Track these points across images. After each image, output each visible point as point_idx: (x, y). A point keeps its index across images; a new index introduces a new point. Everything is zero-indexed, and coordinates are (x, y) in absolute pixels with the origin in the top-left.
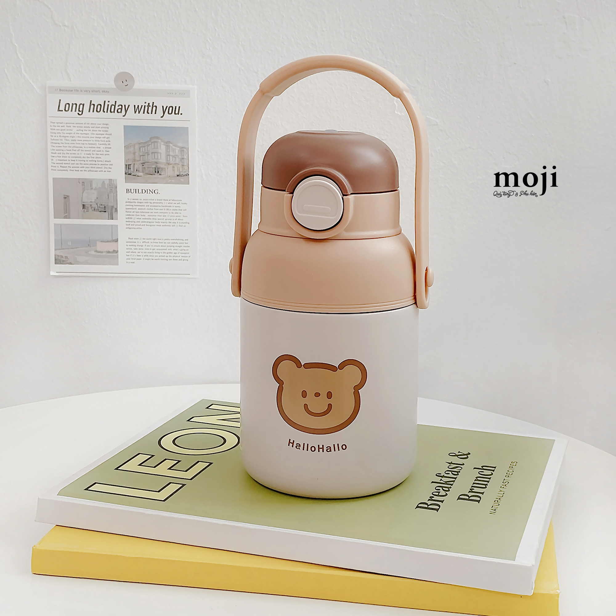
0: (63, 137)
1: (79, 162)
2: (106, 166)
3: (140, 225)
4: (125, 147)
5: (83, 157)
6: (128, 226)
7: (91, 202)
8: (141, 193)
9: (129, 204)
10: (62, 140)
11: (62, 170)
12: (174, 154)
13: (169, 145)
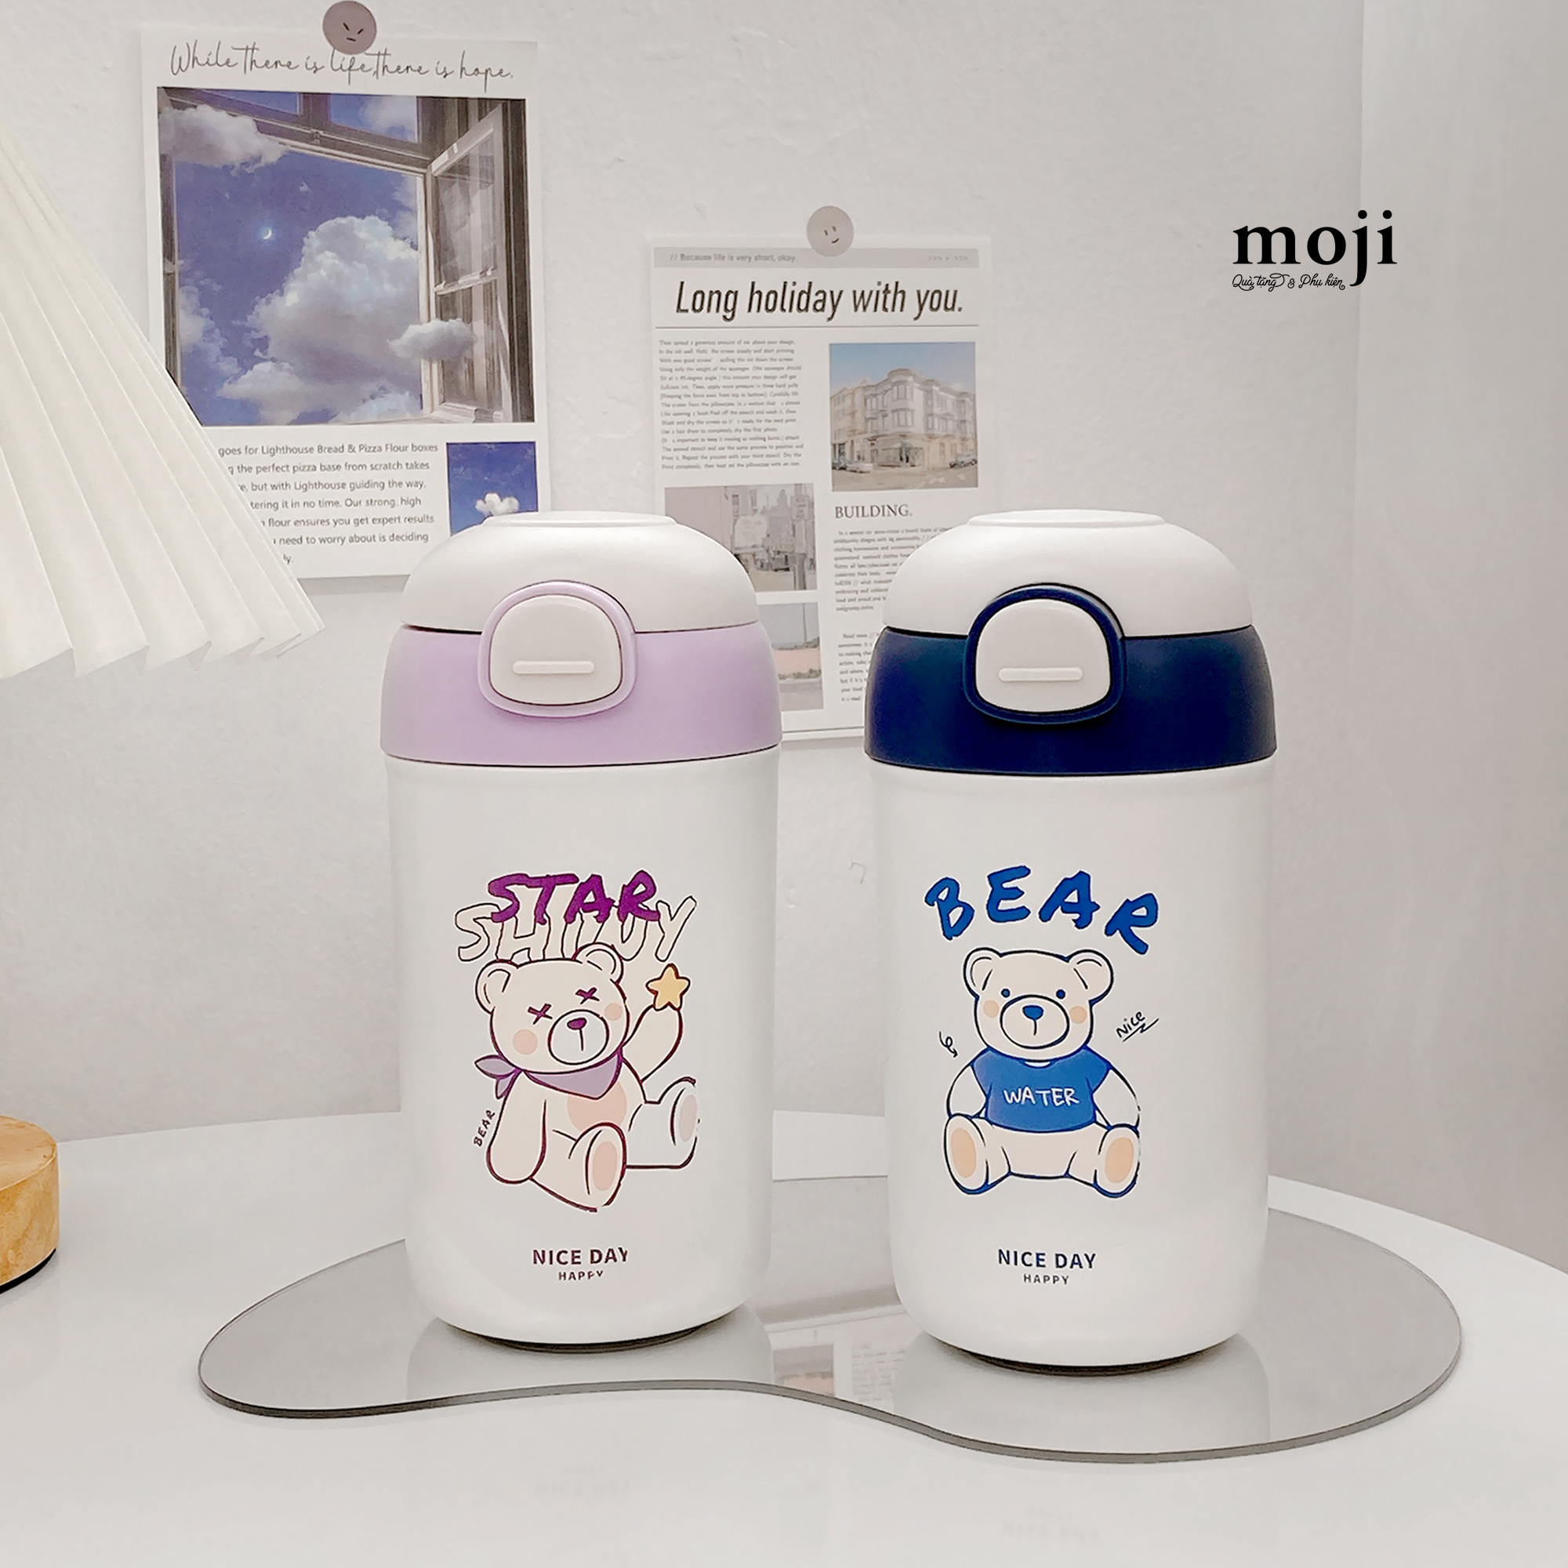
0: (690, 378)
1: (725, 444)
2: (788, 451)
3: (869, 599)
4: (831, 398)
5: (736, 430)
6: (840, 605)
7: (754, 546)
8: (870, 514)
9: (841, 547)
10: (687, 387)
11: (687, 467)
12: (944, 412)
13: (932, 390)
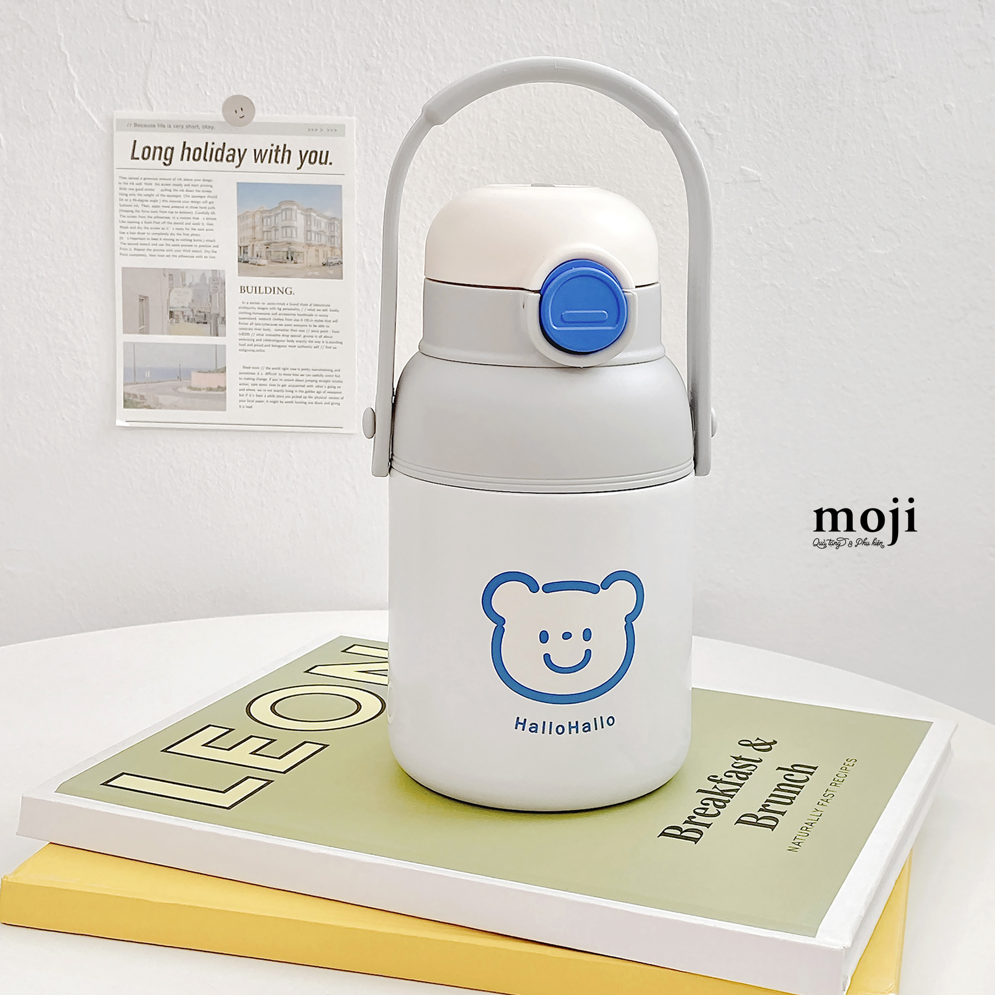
0: (139, 200)
1: (164, 242)
2: (208, 249)
3: (262, 345)
4: (238, 217)
5: (171, 234)
6: (242, 347)
7: (183, 307)
8: (265, 292)
9: (243, 311)
10: (137, 206)
11: (137, 255)
12: (319, 229)
13: (310, 215)
